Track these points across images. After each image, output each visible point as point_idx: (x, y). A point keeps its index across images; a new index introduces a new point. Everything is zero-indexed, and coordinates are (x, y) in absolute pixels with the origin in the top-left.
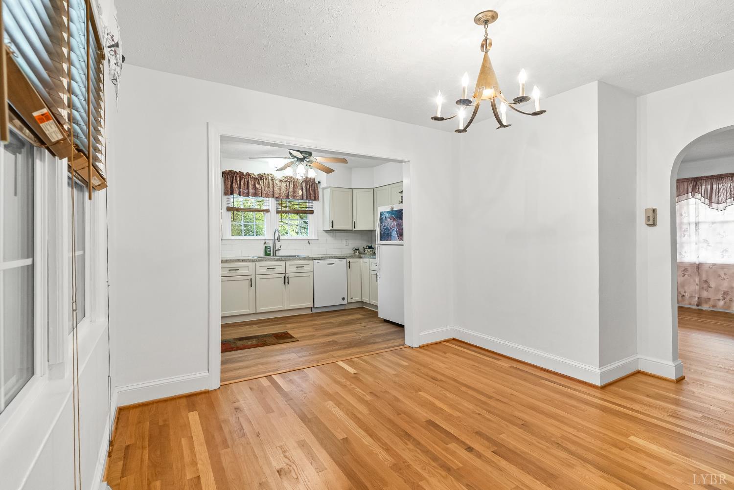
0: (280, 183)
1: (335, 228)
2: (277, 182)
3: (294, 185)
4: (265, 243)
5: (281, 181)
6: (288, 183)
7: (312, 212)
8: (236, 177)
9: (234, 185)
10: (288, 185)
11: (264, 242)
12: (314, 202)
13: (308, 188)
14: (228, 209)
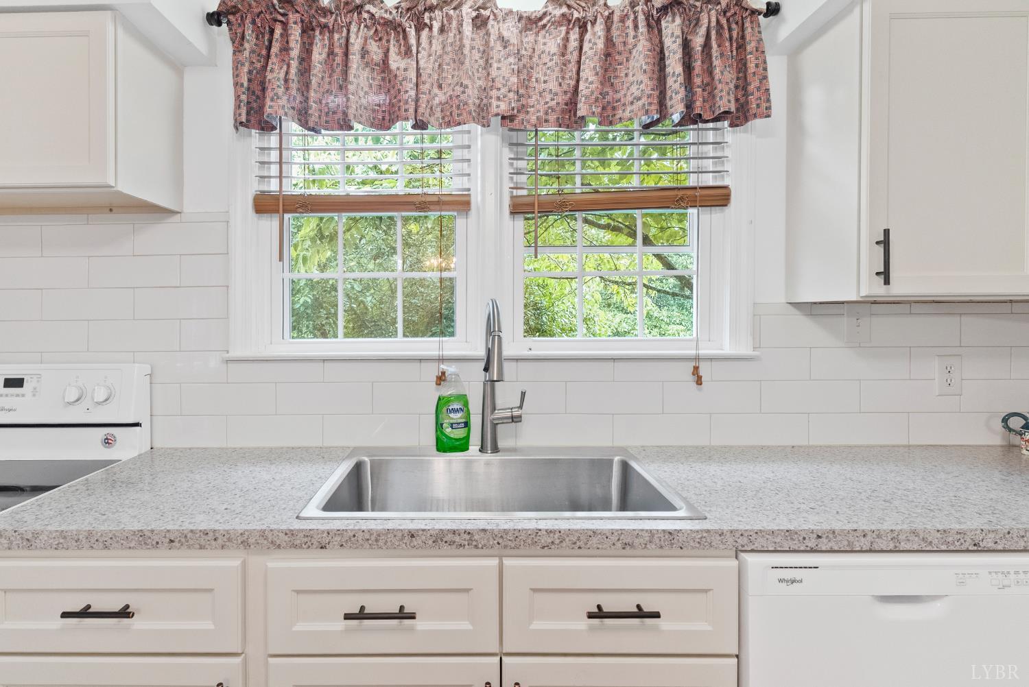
0: (530, 38)
1: (901, 286)
2: (510, 30)
3: (609, 41)
4: (441, 379)
5: (532, 23)
6: (574, 35)
7: (718, 198)
8: (285, 25)
9: (275, 74)
10: (573, 44)
11: (432, 371)
12: (730, 135)
13: (698, 41)
14: (265, 205)
